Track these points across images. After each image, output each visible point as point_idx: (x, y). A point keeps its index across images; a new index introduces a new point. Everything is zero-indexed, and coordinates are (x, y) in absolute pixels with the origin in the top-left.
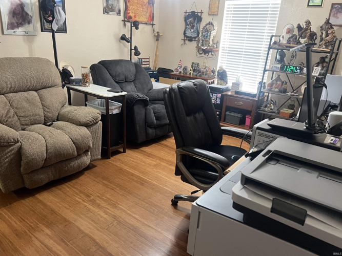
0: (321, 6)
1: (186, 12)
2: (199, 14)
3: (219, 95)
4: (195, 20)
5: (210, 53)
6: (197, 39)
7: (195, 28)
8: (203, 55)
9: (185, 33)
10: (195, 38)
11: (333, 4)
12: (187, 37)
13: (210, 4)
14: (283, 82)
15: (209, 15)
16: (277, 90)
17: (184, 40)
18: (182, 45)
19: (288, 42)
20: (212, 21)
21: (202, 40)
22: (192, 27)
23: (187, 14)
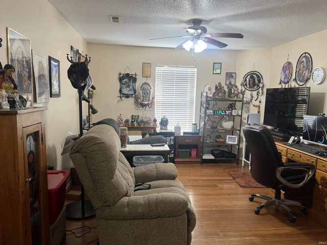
0: (220, 73)
1: (120, 74)
2: (134, 76)
3: (172, 138)
4: (130, 80)
5: (147, 107)
6: (134, 96)
7: (131, 87)
8: (141, 108)
9: (121, 91)
10: (132, 95)
11: (227, 73)
12: (124, 94)
13: (143, 69)
14: (213, 122)
15: (143, 77)
16: (209, 127)
17: (121, 97)
18: (119, 101)
19: (213, 96)
20: (147, 82)
21: (143, 96)
22: (128, 86)
23: (121, 76)
